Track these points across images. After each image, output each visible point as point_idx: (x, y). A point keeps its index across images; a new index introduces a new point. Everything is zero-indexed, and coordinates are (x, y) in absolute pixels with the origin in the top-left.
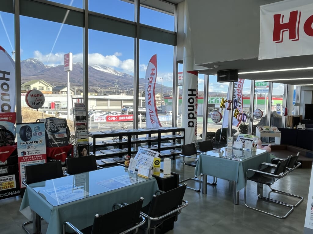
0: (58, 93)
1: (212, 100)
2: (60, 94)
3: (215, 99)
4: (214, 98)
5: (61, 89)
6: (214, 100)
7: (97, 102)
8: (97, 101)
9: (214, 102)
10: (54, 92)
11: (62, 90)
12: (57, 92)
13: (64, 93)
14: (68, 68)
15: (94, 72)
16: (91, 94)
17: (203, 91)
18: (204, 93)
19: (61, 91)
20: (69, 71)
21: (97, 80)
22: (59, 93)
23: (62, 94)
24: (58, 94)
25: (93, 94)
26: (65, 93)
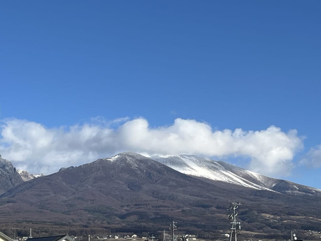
15: (174, 184)
21: (186, 208)
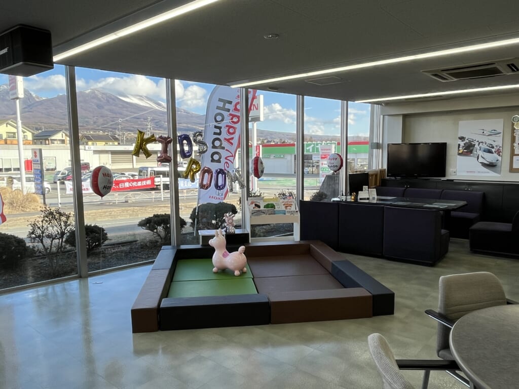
0: (45, 142)
1: (308, 148)
2: (49, 144)
3: (313, 145)
4: (311, 144)
5: (50, 136)
6: (310, 148)
7: (112, 157)
8: (112, 154)
9: (311, 151)
10: (39, 142)
11: (53, 138)
12: (43, 141)
13: (56, 142)
14: (16, 93)
15: (122, 107)
16: (106, 143)
17: (295, 132)
18: (296, 137)
19: (49, 139)
20: (17, 98)
22: (47, 142)
23: (53, 145)
24: (46, 144)
25: (111, 143)
26: (59, 142)
